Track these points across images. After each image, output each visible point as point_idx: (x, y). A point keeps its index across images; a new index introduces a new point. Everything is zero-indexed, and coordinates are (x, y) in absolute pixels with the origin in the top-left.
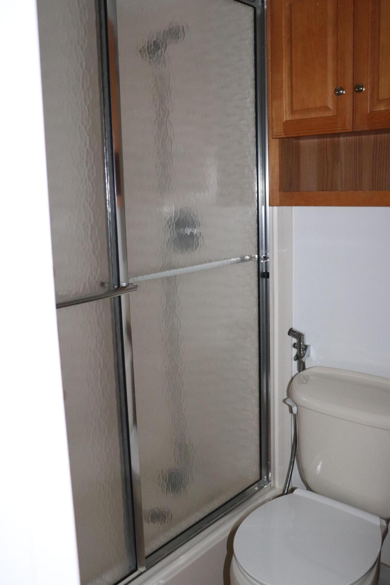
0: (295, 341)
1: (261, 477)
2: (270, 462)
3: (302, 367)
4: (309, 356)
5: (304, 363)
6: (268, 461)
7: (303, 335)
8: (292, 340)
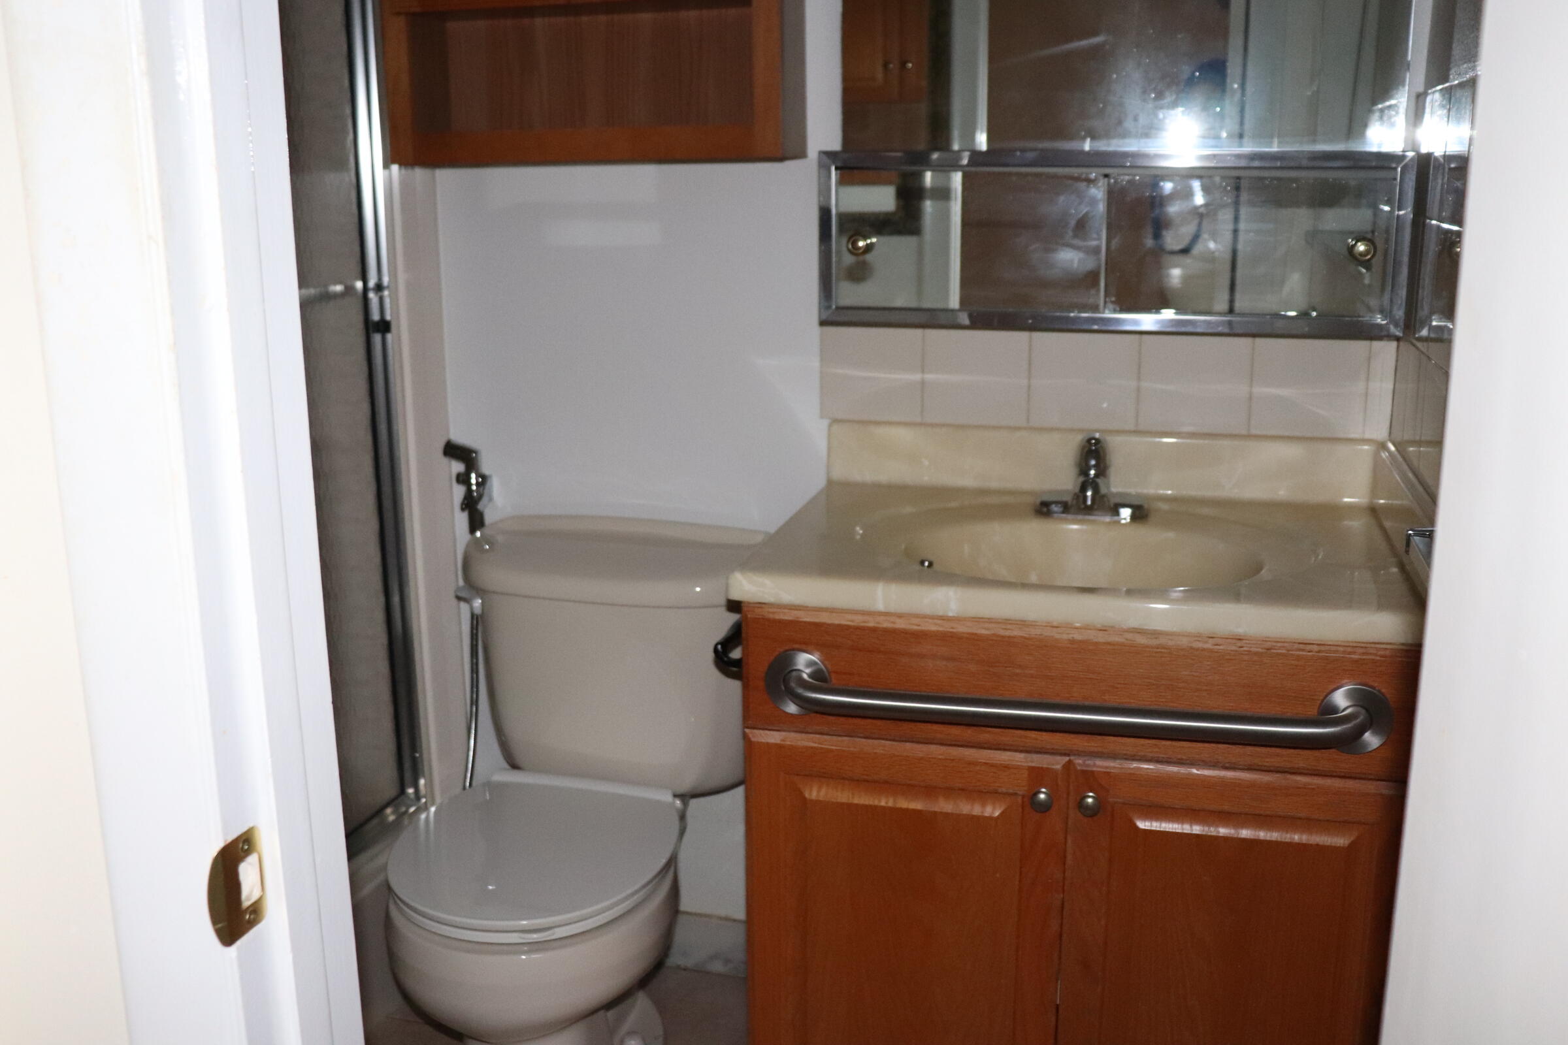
0: (458, 467)
1: (402, 791)
2: (421, 756)
3: (476, 521)
4: (491, 499)
5: (481, 515)
6: (416, 752)
7: (476, 452)
8: (450, 467)
